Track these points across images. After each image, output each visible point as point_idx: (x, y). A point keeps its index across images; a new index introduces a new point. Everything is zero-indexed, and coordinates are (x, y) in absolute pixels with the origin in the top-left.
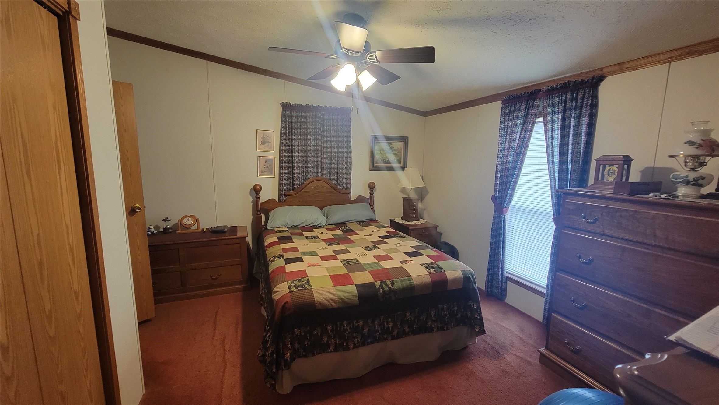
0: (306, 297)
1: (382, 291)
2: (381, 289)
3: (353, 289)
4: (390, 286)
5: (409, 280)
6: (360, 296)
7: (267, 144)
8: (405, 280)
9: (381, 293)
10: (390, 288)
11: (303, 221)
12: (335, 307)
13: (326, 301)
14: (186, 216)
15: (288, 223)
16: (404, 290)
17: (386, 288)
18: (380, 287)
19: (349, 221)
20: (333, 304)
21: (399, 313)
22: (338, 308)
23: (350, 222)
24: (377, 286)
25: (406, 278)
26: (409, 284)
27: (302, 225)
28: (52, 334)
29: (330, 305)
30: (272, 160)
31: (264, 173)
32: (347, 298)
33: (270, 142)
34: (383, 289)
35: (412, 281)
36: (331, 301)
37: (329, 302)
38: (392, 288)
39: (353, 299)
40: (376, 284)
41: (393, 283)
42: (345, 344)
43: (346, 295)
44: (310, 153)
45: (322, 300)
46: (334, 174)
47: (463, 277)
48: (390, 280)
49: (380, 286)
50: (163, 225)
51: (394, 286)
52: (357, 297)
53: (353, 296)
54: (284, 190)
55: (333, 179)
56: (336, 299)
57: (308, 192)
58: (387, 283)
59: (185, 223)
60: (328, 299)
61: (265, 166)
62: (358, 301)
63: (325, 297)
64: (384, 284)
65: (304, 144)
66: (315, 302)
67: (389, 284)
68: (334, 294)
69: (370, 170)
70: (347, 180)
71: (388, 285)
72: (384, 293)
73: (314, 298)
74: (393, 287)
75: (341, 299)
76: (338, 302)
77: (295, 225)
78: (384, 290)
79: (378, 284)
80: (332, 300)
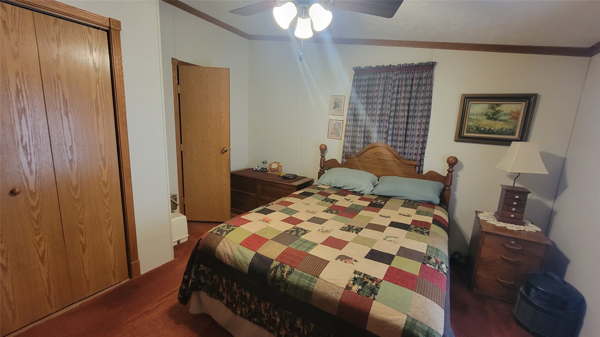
0: (214, 242)
1: (273, 274)
2: (273, 272)
3: (249, 255)
4: (285, 274)
5: (311, 280)
6: (252, 266)
7: (338, 109)
8: (306, 278)
9: (271, 276)
10: (283, 276)
11: (346, 185)
12: (228, 264)
13: (223, 254)
14: (275, 162)
15: (332, 183)
16: (297, 287)
17: (278, 274)
18: (274, 269)
19: (397, 197)
20: (228, 260)
21: (288, 312)
22: (229, 266)
23: (399, 198)
24: (272, 266)
25: (310, 276)
26: (306, 285)
27: (345, 188)
28: (77, 197)
29: (224, 259)
30: (341, 123)
31: (333, 135)
32: (240, 262)
33: (341, 107)
34: (275, 272)
35: (312, 284)
36: (226, 256)
37: (225, 256)
38: (285, 277)
39: (244, 265)
40: (273, 263)
41: (290, 273)
42: (234, 306)
43: (241, 257)
44: (375, 117)
45: (221, 250)
46: (400, 141)
47: (404, 328)
48: (291, 267)
49: (275, 267)
50: (262, 166)
51: (289, 276)
52: (249, 266)
53: (245, 262)
54: (346, 153)
55: (398, 146)
56: (232, 256)
57: (367, 158)
58: (284, 268)
59: (272, 167)
60: (225, 252)
61: (334, 128)
62: (248, 270)
63: (225, 250)
64: (280, 268)
65: (372, 108)
66: (216, 250)
67: (286, 271)
68: (232, 251)
69: (455, 141)
70: (417, 150)
71: (283, 272)
72: (274, 278)
73: (218, 246)
74: (287, 277)
75: (235, 259)
76: (232, 261)
77: (338, 186)
78: (275, 274)
79: (275, 263)
80: (228, 255)
